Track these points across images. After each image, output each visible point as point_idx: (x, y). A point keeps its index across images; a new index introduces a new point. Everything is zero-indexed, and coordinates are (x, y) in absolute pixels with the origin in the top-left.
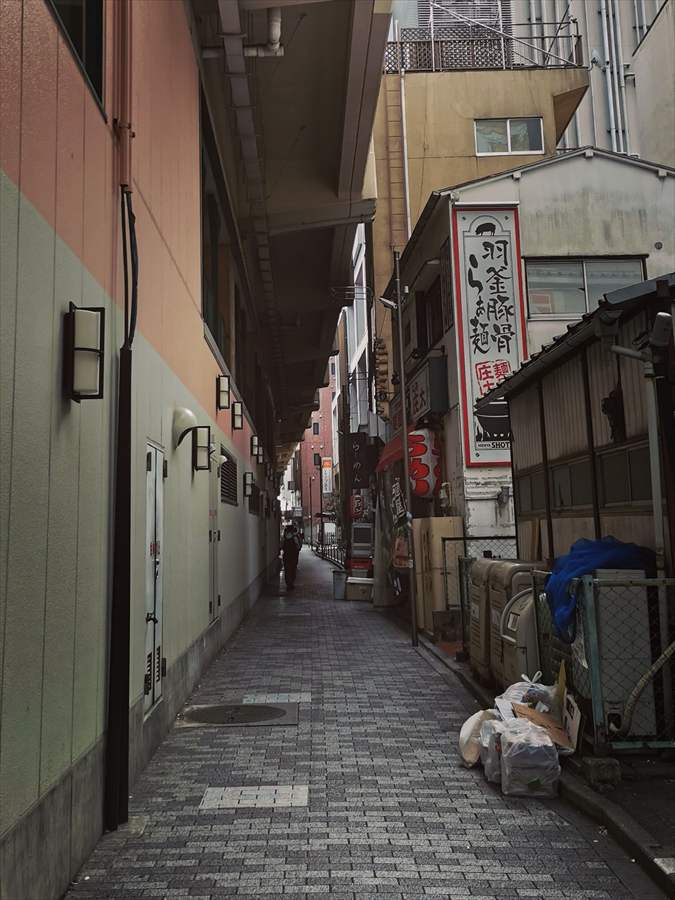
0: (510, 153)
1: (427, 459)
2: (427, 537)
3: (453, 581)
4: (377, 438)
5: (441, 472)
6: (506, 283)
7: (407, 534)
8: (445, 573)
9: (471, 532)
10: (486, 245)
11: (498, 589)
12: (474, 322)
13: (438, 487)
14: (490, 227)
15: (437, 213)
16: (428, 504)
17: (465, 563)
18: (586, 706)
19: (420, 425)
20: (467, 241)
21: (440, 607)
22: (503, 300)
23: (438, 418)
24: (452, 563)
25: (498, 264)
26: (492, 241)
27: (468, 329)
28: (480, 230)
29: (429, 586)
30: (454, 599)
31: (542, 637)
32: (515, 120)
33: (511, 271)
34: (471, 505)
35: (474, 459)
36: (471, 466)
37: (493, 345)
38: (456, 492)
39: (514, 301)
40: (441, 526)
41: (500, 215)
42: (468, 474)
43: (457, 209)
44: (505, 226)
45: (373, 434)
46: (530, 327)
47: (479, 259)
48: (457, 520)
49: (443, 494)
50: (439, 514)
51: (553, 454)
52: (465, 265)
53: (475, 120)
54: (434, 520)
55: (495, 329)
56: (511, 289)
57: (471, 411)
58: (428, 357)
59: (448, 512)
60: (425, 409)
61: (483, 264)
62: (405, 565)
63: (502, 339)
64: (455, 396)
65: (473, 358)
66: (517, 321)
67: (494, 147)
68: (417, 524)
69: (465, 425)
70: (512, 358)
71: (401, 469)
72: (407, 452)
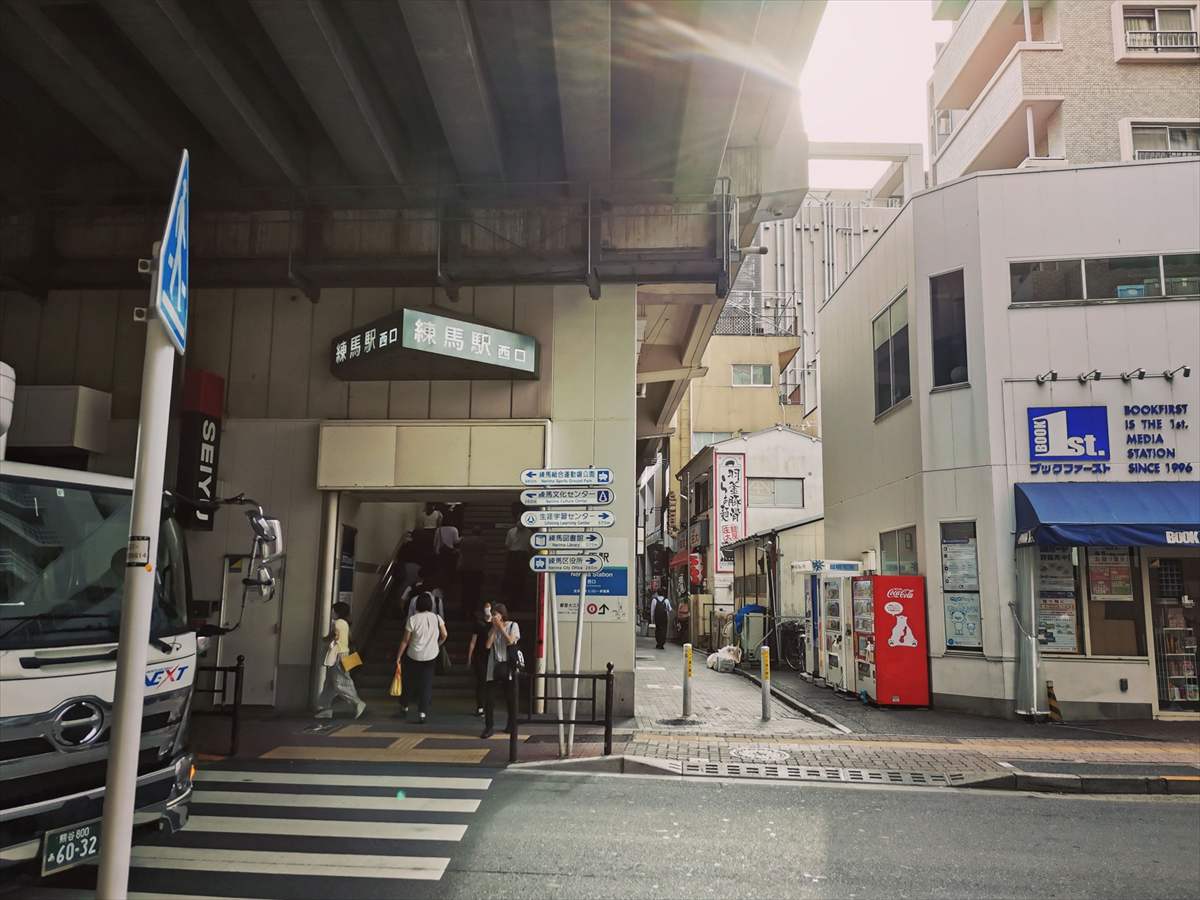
0: (752, 385)
1: (698, 567)
2: (696, 603)
3: (707, 623)
4: (668, 548)
5: (704, 574)
6: (738, 489)
7: (686, 601)
8: (704, 619)
9: (716, 602)
10: (730, 471)
11: (723, 621)
12: (723, 507)
13: (703, 580)
14: (732, 463)
15: (707, 452)
16: (699, 588)
17: (712, 613)
19: (695, 551)
20: (721, 469)
21: (701, 633)
22: (737, 497)
23: (703, 549)
24: (707, 615)
25: (735, 480)
26: (733, 469)
27: (719, 510)
28: (728, 464)
29: (697, 625)
30: (708, 631)
31: (734, 634)
32: (755, 366)
33: (741, 484)
34: (717, 590)
35: (719, 569)
36: (717, 572)
37: (731, 518)
38: (710, 583)
39: (741, 497)
40: (703, 599)
41: (737, 457)
42: (716, 576)
43: (716, 454)
44: (739, 462)
45: (666, 546)
46: (748, 509)
47: (726, 477)
48: (710, 596)
49: (704, 584)
50: (702, 593)
51: (747, 574)
52: (720, 480)
53: (734, 365)
54: (700, 596)
55: (732, 510)
56: (740, 492)
57: (719, 548)
58: (700, 518)
59: (707, 592)
60: (698, 543)
61: (728, 480)
62: (685, 616)
63: (735, 515)
64: (712, 540)
65: (721, 523)
66: (742, 507)
67: (743, 381)
68: (692, 597)
69: (716, 554)
70: (739, 524)
71: (685, 570)
72: (689, 563)
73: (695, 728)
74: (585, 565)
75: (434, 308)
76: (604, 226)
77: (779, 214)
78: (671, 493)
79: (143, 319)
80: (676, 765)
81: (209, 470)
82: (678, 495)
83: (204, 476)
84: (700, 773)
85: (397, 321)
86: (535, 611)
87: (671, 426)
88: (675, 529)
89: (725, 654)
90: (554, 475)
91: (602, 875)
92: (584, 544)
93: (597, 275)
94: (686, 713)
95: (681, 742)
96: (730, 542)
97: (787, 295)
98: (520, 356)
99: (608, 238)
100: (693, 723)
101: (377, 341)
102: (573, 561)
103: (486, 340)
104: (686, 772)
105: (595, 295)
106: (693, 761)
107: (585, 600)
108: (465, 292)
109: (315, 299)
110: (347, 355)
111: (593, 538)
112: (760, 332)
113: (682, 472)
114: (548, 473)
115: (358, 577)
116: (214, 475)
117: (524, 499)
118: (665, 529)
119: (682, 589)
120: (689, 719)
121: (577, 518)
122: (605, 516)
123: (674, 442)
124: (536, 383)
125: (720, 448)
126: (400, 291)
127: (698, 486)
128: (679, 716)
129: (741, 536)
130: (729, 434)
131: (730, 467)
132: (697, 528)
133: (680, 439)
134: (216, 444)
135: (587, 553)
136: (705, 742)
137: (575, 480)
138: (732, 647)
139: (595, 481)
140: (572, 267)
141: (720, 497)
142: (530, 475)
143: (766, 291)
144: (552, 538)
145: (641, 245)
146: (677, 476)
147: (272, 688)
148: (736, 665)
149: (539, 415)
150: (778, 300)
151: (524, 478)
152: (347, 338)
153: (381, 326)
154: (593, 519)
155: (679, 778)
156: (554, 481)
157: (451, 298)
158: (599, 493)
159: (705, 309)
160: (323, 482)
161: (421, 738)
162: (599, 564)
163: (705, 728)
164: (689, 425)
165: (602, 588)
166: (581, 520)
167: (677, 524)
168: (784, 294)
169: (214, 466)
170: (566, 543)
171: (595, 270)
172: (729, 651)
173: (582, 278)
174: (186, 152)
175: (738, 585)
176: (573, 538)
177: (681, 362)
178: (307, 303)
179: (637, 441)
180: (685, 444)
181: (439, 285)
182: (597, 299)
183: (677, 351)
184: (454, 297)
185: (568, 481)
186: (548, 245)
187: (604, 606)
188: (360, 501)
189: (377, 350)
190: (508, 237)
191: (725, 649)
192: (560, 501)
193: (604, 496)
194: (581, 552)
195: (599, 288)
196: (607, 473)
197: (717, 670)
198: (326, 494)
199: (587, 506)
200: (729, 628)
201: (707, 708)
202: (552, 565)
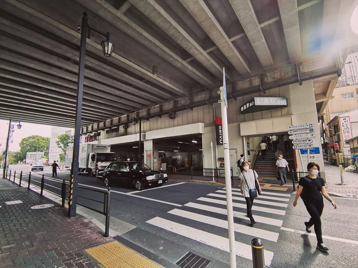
0: (348, 99)
1: (338, 146)
2: (338, 155)
3: (343, 160)
5: (340, 148)
7: (335, 155)
8: (341, 159)
9: (345, 155)
10: (345, 121)
11: (348, 159)
12: (344, 131)
13: (339, 149)
15: (336, 118)
16: (338, 151)
17: (344, 158)
18: (356, 167)
19: (336, 142)
20: (341, 121)
22: (348, 128)
23: (339, 141)
25: (347, 123)
29: (339, 161)
30: (343, 162)
31: (353, 163)
32: (348, 94)
33: (349, 124)
34: (344, 152)
36: (344, 147)
38: (342, 150)
40: (340, 154)
41: (347, 117)
43: (339, 118)
44: (347, 119)
45: (326, 142)
46: (352, 130)
47: (344, 123)
49: (340, 150)
52: (342, 124)
53: (341, 95)
54: (339, 153)
55: (347, 131)
56: (349, 126)
57: (344, 141)
58: (336, 134)
59: (341, 152)
60: (337, 140)
61: (344, 124)
62: (335, 159)
63: (348, 132)
64: (341, 139)
65: (344, 135)
66: (350, 130)
67: (345, 98)
68: (336, 154)
69: (343, 143)
70: (350, 134)
71: (333, 147)
72: (335, 145)
73: (346, 186)
74: (308, 147)
75: (260, 96)
76: (301, 68)
77: (354, 52)
78: (325, 129)
79: (220, 102)
80: (343, 195)
81: (221, 134)
82: (328, 129)
83: (220, 135)
84: (351, 197)
85: (253, 100)
86: (294, 158)
87: (324, 112)
88: (328, 137)
89: (351, 167)
90: (296, 127)
91: (329, 220)
92: (307, 142)
93: (301, 80)
94: (342, 182)
95: (343, 189)
96: (347, 139)
97: (355, 74)
98: (283, 102)
99: (303, 70)
100: (345, 185)
101: (249, 105)
102: (305, 146)
103: (274, 100)
104: (346, 197)
105: (301, 84)
106: (348, 194)
107: (309, 155)
108: (267, 91)
109: (236, 100)
110: (244, 109)
111: (310, 141)
112: (348, 85)
113: (329, 123)
114: (295, 127)
115: (251, 152)
116: (222, 135)
117: (289, 133)
118: (325, 138)
119: (333, 152)
120: (343, 184)
121: (304, 136)
122: (313, 135)
123: (325, 117)
124: (288, 107)
125: (340, 116)
126: (253, 95)
127: (334, 127)
128: (340, 183)
129: (351, 138)
130: (342, 112)
131: (345, 120)
132: (336, 137)
133: (327, 115)
134: (222, 129)
135: (308, 144)
136: (350, 190)
137: (303, 127)
138: (352, 166)
139: (308, 127)
140: (294, 79)
141: (342, 128)
142: (290, 128)
143: (348, 74)
144: (298, 141)
145: (312, 70)
146: (327, 125)
147: (237, 173)
148: (355, 170)
149: (289, 114)
150: (352, 76)
151: (289, 129)
152: (243, 106)
153: (250, 102)
154: (309, 136)
155: (345, 198)
156: (297, 128)
157: (264, 93)
158: (310, 130)
159: (332, 82)
160: (242, 134)
161: (270, 185)
162: (312, 147)
163: (349, 186)
164: (329, 112)
165: (312, 152)
166: (306, 136)
167: (329, 136)
168: (354, 74)
169: (222, 133)
170: (302, 142)
171: (300, 79)
172: (352, 167)
173: (297, 81)
174: (224, 68)
175: (352, 150)
176: (304, 141)
177: (326, 96)
178: (235, 101)
179: (318, 117)
180: (328, 117)
181: (261, 91)
182: (301, 85)
183: (324, 94)
184: (265, 93)
185: (301, 128)
186: (286, 76)
187: (313, 156)
188: (249, 138)
189: (250, 107)
190: (276, 77)
191: (350, 166)
192: (299, 133)
193: (311, 130)
194: (307, 144)
195: (302, 83)
196: (312, 125)
197: (348, 172)
198: (243, 137)
199: (307, 133)
200: (350, 161)
201: (349, 181)
202: (299, 147)
